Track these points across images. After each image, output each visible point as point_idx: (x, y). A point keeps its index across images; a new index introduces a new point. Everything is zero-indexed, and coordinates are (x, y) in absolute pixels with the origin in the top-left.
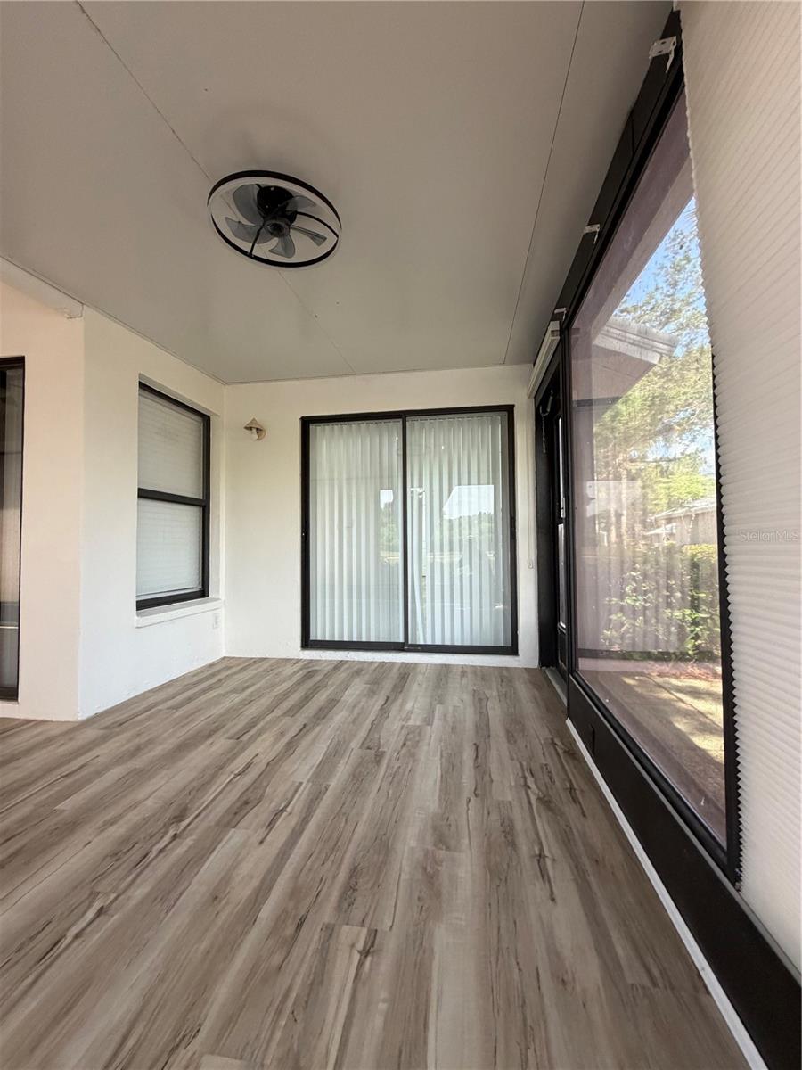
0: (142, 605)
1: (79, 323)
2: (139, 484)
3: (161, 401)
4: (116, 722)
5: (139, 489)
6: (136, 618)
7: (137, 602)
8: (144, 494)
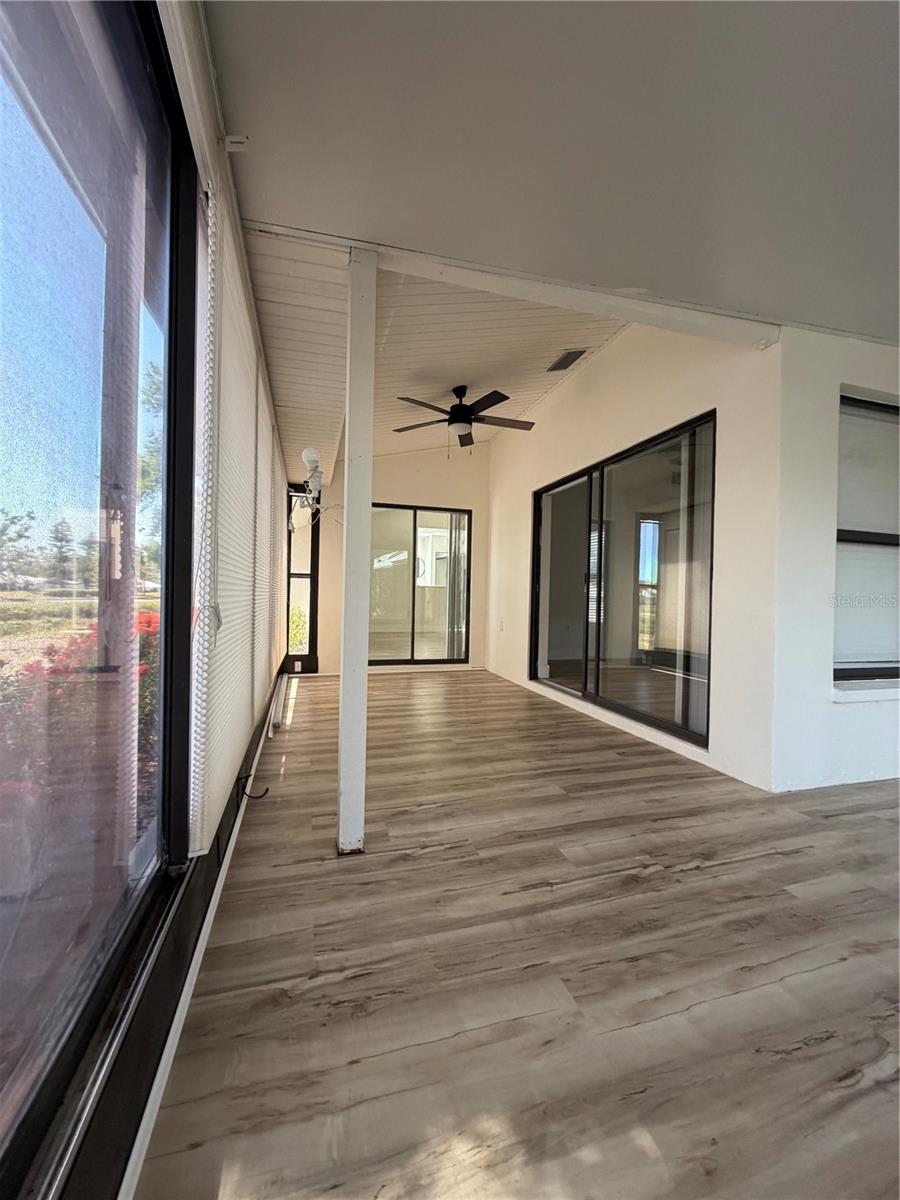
0: (841, 675)
1: (776, 349)
2: (838, 525)
3: (863, 412)
4: (820, 811)
5: (839, 531)
6: (833, 690)
7: (835, 670)
8: (845, 537)
